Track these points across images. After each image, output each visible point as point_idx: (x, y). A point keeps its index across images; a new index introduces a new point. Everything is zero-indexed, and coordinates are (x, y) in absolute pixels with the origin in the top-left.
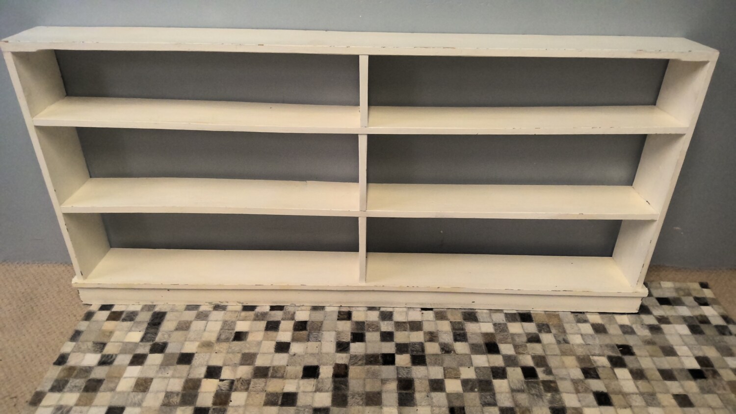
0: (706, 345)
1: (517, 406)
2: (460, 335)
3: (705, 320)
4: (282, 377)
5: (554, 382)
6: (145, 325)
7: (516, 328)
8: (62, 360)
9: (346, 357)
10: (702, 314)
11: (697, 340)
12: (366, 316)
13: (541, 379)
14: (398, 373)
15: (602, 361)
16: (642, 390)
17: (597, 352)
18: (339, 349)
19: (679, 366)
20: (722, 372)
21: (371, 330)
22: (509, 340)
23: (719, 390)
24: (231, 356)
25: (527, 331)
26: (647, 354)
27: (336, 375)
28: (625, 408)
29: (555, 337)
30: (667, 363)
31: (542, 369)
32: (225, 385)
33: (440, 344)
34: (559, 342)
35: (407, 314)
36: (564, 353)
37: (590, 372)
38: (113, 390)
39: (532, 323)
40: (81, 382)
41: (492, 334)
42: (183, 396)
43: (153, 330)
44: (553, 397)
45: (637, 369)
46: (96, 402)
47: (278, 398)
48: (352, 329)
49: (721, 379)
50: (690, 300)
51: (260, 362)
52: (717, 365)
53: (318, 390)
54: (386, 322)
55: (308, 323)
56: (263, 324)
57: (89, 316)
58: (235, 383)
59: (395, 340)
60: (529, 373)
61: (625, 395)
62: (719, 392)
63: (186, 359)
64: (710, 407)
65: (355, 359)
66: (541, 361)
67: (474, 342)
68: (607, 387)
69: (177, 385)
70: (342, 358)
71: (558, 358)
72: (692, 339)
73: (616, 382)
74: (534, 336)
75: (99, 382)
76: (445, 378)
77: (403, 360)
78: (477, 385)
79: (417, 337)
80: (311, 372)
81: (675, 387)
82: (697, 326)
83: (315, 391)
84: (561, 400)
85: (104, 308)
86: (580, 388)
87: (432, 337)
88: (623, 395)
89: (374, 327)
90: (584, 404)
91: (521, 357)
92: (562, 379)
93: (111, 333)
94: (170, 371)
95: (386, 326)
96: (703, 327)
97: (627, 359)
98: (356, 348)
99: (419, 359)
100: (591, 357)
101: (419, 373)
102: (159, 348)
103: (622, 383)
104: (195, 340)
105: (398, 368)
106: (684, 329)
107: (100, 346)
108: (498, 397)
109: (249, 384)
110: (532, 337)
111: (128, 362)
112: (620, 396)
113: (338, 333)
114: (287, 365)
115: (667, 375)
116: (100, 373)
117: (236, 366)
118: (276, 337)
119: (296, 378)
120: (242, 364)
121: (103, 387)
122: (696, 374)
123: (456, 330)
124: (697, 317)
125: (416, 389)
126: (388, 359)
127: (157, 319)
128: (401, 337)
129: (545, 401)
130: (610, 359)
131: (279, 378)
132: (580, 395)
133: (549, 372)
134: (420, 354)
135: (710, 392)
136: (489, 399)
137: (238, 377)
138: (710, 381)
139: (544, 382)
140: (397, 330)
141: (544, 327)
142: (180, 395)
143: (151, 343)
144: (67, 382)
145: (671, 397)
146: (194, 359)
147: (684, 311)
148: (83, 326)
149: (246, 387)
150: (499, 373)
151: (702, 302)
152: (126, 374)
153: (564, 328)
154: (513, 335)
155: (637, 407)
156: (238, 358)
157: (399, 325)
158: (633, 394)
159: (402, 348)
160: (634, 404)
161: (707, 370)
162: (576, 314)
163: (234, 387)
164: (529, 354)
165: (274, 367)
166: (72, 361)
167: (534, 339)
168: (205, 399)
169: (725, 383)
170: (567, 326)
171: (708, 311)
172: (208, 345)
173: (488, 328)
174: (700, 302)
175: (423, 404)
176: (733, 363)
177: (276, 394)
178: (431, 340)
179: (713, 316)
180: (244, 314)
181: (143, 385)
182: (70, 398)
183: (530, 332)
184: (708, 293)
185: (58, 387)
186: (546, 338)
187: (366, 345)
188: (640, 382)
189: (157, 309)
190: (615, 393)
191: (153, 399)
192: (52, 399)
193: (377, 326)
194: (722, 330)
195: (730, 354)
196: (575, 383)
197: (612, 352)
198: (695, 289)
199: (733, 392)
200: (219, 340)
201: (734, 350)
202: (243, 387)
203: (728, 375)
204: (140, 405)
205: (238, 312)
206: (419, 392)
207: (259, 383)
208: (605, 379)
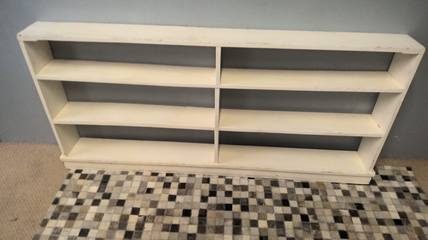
0: (405, 205)
1: (296, 237)
2: (268, 194)
3: (406, 190)
4: (172, 215)
5: (318, 224)
6: (100, 183)
7: (299, 191)
8: (56, 201)
9: (206, 205)
10: (406, 186)
11: (400, 202)
12: (218, 181)
13: (311, 222)
14: (233, 216)
15: (346, 213)
16: (366, 230)
17: (343, 207)
18: (202, 200)
19: (388, 217)
20: (412, 221)
21: (220, 190)
22: (295, 198)
23: (409, 232)
24: (144, 202)
25: (305, 193)
26: (371, 209)
27: (200, 216)
29: (321, 197)
30: (382, 215)
31: (312, 216)
32: (141, 219)
33: (257, 199)
34: (322, 200)
35: (240, 180)
36: (325, 207)
37: (338, 219)
38: (83, 219)
39: (309, 189)
40: (66, 214)
41: (286, 194)
42: (120, 224)
43: (104, 186)
44: (316, 232)
45: (364, 218)
46: (75, 226)
47: (169, 227)
48: (210, 189)
49: (411, 226)
50: (399, 178)
51: (160, 206)
52: (409, 217)
53: (191, 223)
54: (228, 185)
55: (186, 184)
56: (162, 184)
57: (70, 176)
58: (147, 217)
59: (233, 196)
60: (305, 218)
62: (408, 233)
63: (121, 203)
65: (210, 206)
66: (312, 211)
67: (276, 199)
68: (346, 228)
69: (116, 218)
70: (204, 206)
71: (322, 210)
72: (398, 201)
73: (352, 225)
74: (309, 196)
75: (76, 215)
76: (259, 219)
77: (236, 208)
78: (276, 224)
79: (244, 195)
80: (187, 213)
81: (384, 229)
82: (401, 193)
83: (189, 224)
84: (320, 234)
85: (78, 171)
86: (331, 228)
87: (253, 195)
88: (355, 233)
89: (221, 188)
90: (333, 237)
91: (301, 209)
92: (322, 222)
93: (82, 186)
94: (113, 210)
95: (228, 188)
96: (405, 194)
97: (360, 212)
98: (212, 200)
99: (245, 208)
100: (340, 210)
101: (245, 216)
102: (107, 196)
103: (355, 226)
104: (126, 192)
105: (233, 213)
106: (393, 195)
107: (76, 194)
108: (286, 231)
109: (154, 219)
110: (308, 197)
111: (91, 204)
112: (353, 233)
113: (202, 191)
114: (174, 209)
115: (381, 222)
116: (76, 209)
117: (147, 208)
118: (169, 192)
119: (179, 216)
120: (151, 207)
121: (78, 217)
122: (397, 222)
123: (266, 191)
124: (402, 188)
125: (242, 225)
126: (228, 207)
127: (106, 179)
128: (236, 194)
129: (312, 235)
130: (350, 211)
131: (170, 216)
132: (331, 232)
133: (315, 218)
134: (246, 205)
135: (403, 233)
136: (281, 232)
137: (148, 214)
138: (405, 227)
139: (312, 224)
140: (234, 190)
141: (315, 191)
142: (118, 224)
143: (103, 193)
144: (59, 214)
145: (382, 235)
146: (125, 203)
147: (395, 184)
148: (67, 182)
149: (152, 220)
150: (288, 218)
151: (407, 179)
152: (89, 211)
153: (326, 192)
154: (297, 195)
156: (148, 204)
157: (236, 187)
158: (360, 232)
159: (236, 201)
160: (360, 238)
161: (404, 220)
162: (334, 184)
163: (146, 220)
164: (305, 207)
165: (167, 209)
166: (62, 202)
167: (309, 198)
168: (131, 226)
169: (412, 228)
170: (328, 191)
171: (409, 185)
172: (132, 195)
173: (284, 191)
174: (405, 179)
175: (246, 234)
176: (419, 216)
177: (168, 225)
178: (252, 197)
179: (412, 188)
180: (152, 177)
181: (99, 217)
182: (61, 223)
183: (307, 194)
184: (410, 174)
185: (55, 216)
186: (316, 198)
187: (217, 198)
188: (365, 226)
189: (105, 173)
190: (351, 232)
191: (104, 225)
192: (52, 223)
193: (223, 188)
194: (416, 197)
195: (418, 211)
196: (329, 224)
197: (352, 208)
198: (404, 171)
199: (417, 234)
200: (138, 192)
201: (421, 209)
202: (151, 220)
203: (415, 224)
204: (97, 228)
205: (149, 176)
206: (244, 227)
207: (159, 218)
208: (346, 223)
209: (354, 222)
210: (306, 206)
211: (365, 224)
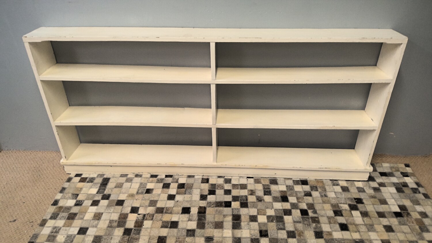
0: (405, 199)
1: (296, 230)
2: (267, 192)
3: (405, 185)
4: (171, 213)
5: (317, 218)
6: (99, 185)
7: (298, 188)
8: (55, 203)
9: (205, 203)
10: (404, 181)
11: (400, 196)
12: (217, 181)
13: (310, 216)
14: (233, 212)
15: (345, 207)
16: (366, 223)
17: (343, 202)
18: (201, 199)
19: (388, 210)
20: (412, 213)
21: (219, 188)
22: (295, 195)
24: (144, 201)
25: (304, 190)
26: (371, 203)
27: (199, 213)
28: (356, 232)
29: (320, 193)
30: (382, 208)
31: (312, 210)
32: (140, 217)
33: (257, 197)
34: (322, 196)
35: (239, 180)
36: (324, 202)
37: (338, 213)
38: (82, 219)
39: (308, 186)
40: (66, 215)
41: (285, 191)
42: (119, 222)
43: (103, 188)
44: (316, 225)
45: (364, 212)
46: (74, 225)
47: (169, 224)
48: (209, 188)
49: (412, 218)
50: (398, 174)
51: (159, 205)
52: (409, 210)
53: (190, 220)
54: (227, 184)
55: (186, 184)
56: (161, 185)
57: (69, 180)
58: (146, 216)
59: (232, 194)
60: (304, 212)
61: (356, 225)
62: (409, 224)
63: (120, 203)
64: (404, 232)
65: (210, 204)
66: (311, 206)
67: (275, 195)
68: (347, 221)
69: (115, 217)
70: (203, 204)
71: (321, 205)
72: (397, 195)
73: (352, 218)
75: (75, 214)
76: (258, 214)
77: (236, 205)
78: (275, 219)
79: (244, 193)
80: (186, 210)
81: (385, 221)
82: (400, 188)
83: (188, 221)
84: (320, 227)
85: (78, 175)
86: (331, 221)
87: (252, 193)
88: (355, 225)
89: (221, 187)
90: (333, 229)
91: (300, 204)
92: (322, 216)
93: (81, 189)
94: (112, 209)
95: (227, 187)
96: (404, 189)
97: (359, 206)
98: (211, 198)
99: (244, 204)
100: (339, 204)
101: (244, 212)
102: (106, 197)
103: (355, 219)
104: (125, 193)
105: (233, 209)
106: (393, 190)
107: (76, 196)
108: (286, 225)
109: (153, 216)
111: (90, 204)
113: (201, 190)
114: (174, 207)
115: (381, 215)
116: (75, 210)
117: (147, 207)
118: (168, 192)
119: (178, 213)
120: (150, 206)
121: (77, 217)
122: (397, 215)
123: (265, 189)
124: (401, 183)
125: (242, 220)
126: (228, 204)
127: (105, 182)
128: (235, 192)
129: (312, 228)
130: (350, 205)
131: (169, 213)
132: (331, 225)
133: (315, 212)
134: (245, 201)
135: (404, 224)
137: (148, 213)
138: (405, 218)
139: (312, 218)
140: (233, 189)
141: (314, 188)
142: (117, 222)
143: (102, 194)
144: (58, 214)
145: (382, 226)
146: (125, 203)
147: (394, 180)
148: (66, 185)
149: (152, 218)
150: (288, 212)
151: (405, 175)
152: (89, 211)
153: (325, 189)
154: (296, 192)
155: (362, 232)
156: (148, 203)
157: (235, 186)
158: (361, 225)
159: (235, 198)
160: (361, 230)
161: (404, 213)
162: (333, 181)
163: (145, 218)
165: (166, 208)
166: (61, 204)
167: (308, 194)
168: (130, 223)
169: (413, 220)
170: (327, 187)
171: (408, 180)
172: (132, 196)
173: (283, 188)
174: (404, 175)
175: (245, 228)
176: (419, 208)
177: (167, 222)
178: (251, 194)
179: (411, 183)
180: (151, 179)
181: (98, 216)
182: (60, 223)
183: (306, 190)
184: (409, 170)
185: (54, 217)
186: (315, 194)
187: (216, 197)
188: (365, 219)
189: (105, 177)
190: (351, 224)
191: (103, 224)
192: (51, 223)
193: (223, 187)
194: (415, 191)
195: (419, 204)
196: (329, 218)
197: (351, 202)
198: (401, 168)
199: (417, 225)
200: (137, 193)
201: (421, 202)
202: (150, 218)
203: (415, 215)
204: (96, 227)
205: (148, 178)
206: (244, 222)
207: (158, 216)
208: (346, 216)
209: (354, 215)
210: (305, 202)
211: (365, 217)
